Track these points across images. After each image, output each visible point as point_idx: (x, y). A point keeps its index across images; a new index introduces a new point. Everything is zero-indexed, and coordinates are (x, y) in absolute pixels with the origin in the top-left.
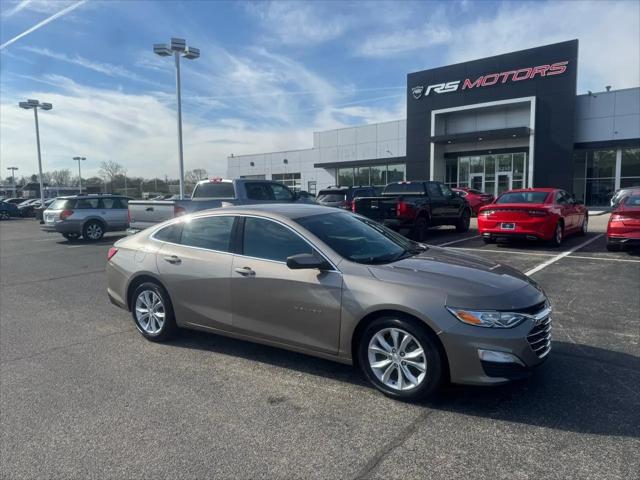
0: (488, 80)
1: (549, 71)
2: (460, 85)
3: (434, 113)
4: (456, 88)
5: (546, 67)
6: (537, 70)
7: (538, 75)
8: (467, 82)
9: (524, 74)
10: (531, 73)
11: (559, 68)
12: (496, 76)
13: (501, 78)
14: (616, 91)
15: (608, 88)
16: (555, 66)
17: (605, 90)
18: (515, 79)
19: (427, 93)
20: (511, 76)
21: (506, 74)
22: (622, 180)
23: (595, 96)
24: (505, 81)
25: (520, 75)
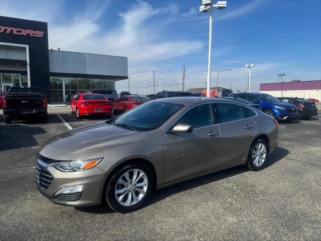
1: (34, 34)
5: (33, 32)
6: (28, 31)
7: (28, 34)
9: (21, 32)
10: (25, 32)
11: (39, 34)
12: (3, 28)
13: (6, 30)
14: (63, 51)
15: (59, 49)
16: (37, 32)
18: (15, 32)
20: (12, 31)
21: (9, 29)
22: (66, 91)
23: (54, 51)
24: (8, 32)
25: (17, 31)
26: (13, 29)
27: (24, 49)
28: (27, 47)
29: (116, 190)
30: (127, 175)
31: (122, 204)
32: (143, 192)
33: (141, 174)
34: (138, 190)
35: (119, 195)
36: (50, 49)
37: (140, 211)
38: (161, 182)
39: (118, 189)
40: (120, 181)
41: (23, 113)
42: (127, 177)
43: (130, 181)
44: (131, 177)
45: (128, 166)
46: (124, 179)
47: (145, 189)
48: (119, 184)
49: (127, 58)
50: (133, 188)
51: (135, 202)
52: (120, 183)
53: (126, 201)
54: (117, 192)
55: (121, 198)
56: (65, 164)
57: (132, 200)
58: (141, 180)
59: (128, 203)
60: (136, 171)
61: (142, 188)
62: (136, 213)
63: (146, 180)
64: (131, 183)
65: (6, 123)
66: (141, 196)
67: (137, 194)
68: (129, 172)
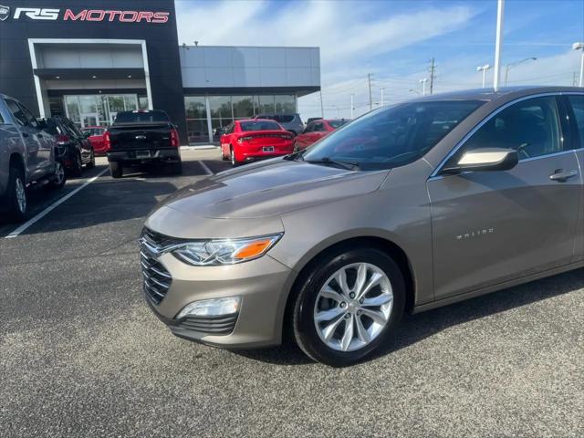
0: (93, 15)
1: (152, 19)
2: (61, 15)
3: (31, 42)
4: (55, 17)
5: (150, 14)
6: (143, 15)
7: (143, 20)
8: (68, 13)
9: (131, 16)
10: (136, 16)
11: (162, 17)
12: (103, 13)
13: (107, 16)
14: (203, 47)
15: (196, 43)
16: (157, 15)
17: (194, 44)
18: (122, 19)
19: (17, 16)
20: (117, 16)
21: (113, 13)
22: (212, 121)
23: (188, 48)
24: (111, 19)
25: (126, 16)
26: (118, 12)
27: (139, 48)
28: (143, 43)
29: (315, 313)
30: (340, 277)
31: (331, 345)
32: (381, 320)
33: (377, 276)
34: (369, 313)
35: (324, 324)
36: (180, 44)
37: (375, 363)
38: (424, 297)
39: (320, 309)
40: (326, 290)
41: (138, 157)
42: (342, 281)
43: (348, 291)
44: (351, 280)
45: (344, 256)
46: (335, 286)
47: (386, 312)
48: (322, 298)
49: (318, 48)
50: (357, 309)
51: (362, 343)
52: (325, 296)
53: (341, 339)
54: (319, 317)
55: (329, 330)
56: (197, 248)
57: (355, 335)
58: (376, 291)
59: (345, 345)
60: (362, 269)
61: (377, 308)
62: (365, 369)
63: (388, 291)
64: (351, 296)
65: (114, 177)
66: (376, 329)
67: (367, 322)
68: (347, 272)
